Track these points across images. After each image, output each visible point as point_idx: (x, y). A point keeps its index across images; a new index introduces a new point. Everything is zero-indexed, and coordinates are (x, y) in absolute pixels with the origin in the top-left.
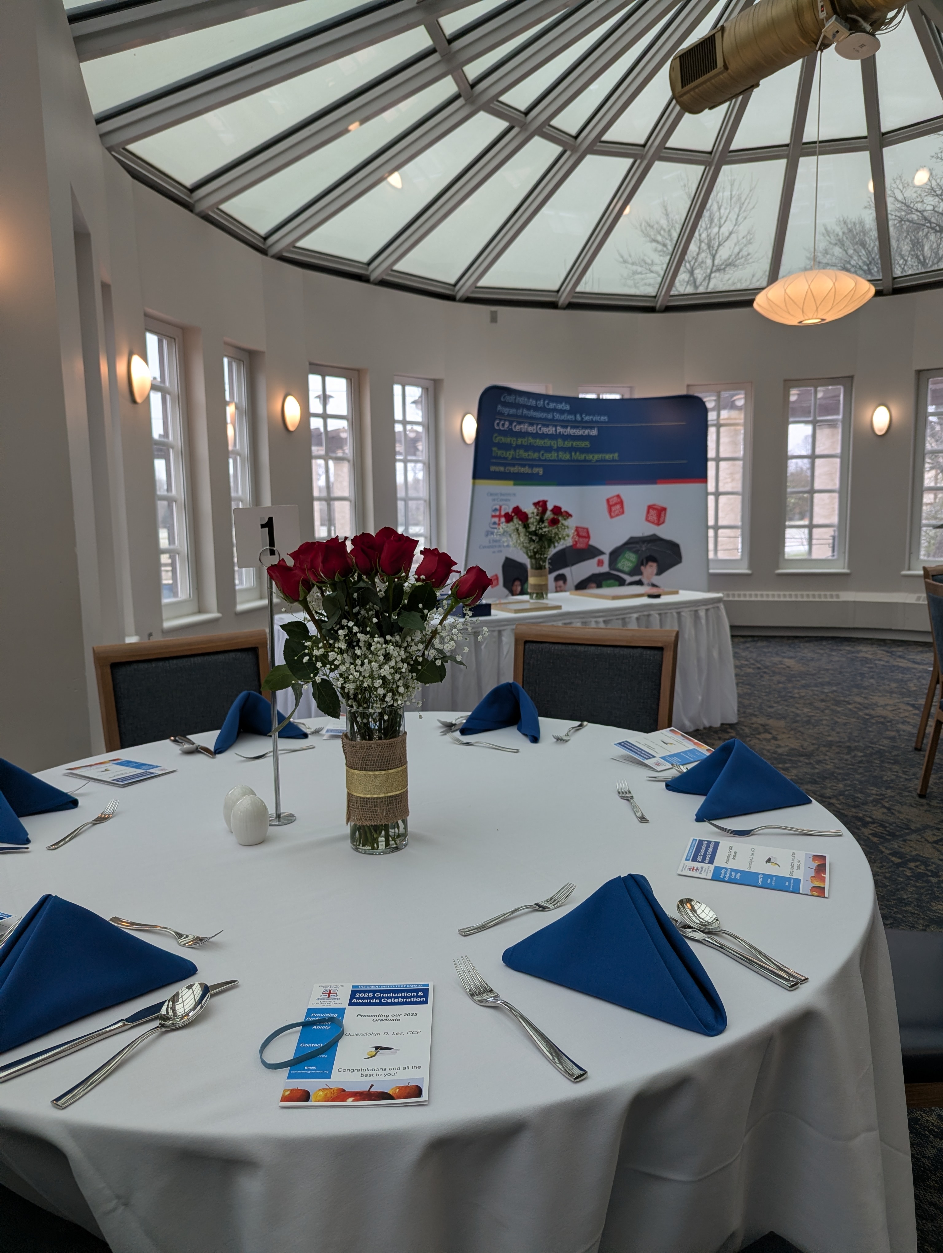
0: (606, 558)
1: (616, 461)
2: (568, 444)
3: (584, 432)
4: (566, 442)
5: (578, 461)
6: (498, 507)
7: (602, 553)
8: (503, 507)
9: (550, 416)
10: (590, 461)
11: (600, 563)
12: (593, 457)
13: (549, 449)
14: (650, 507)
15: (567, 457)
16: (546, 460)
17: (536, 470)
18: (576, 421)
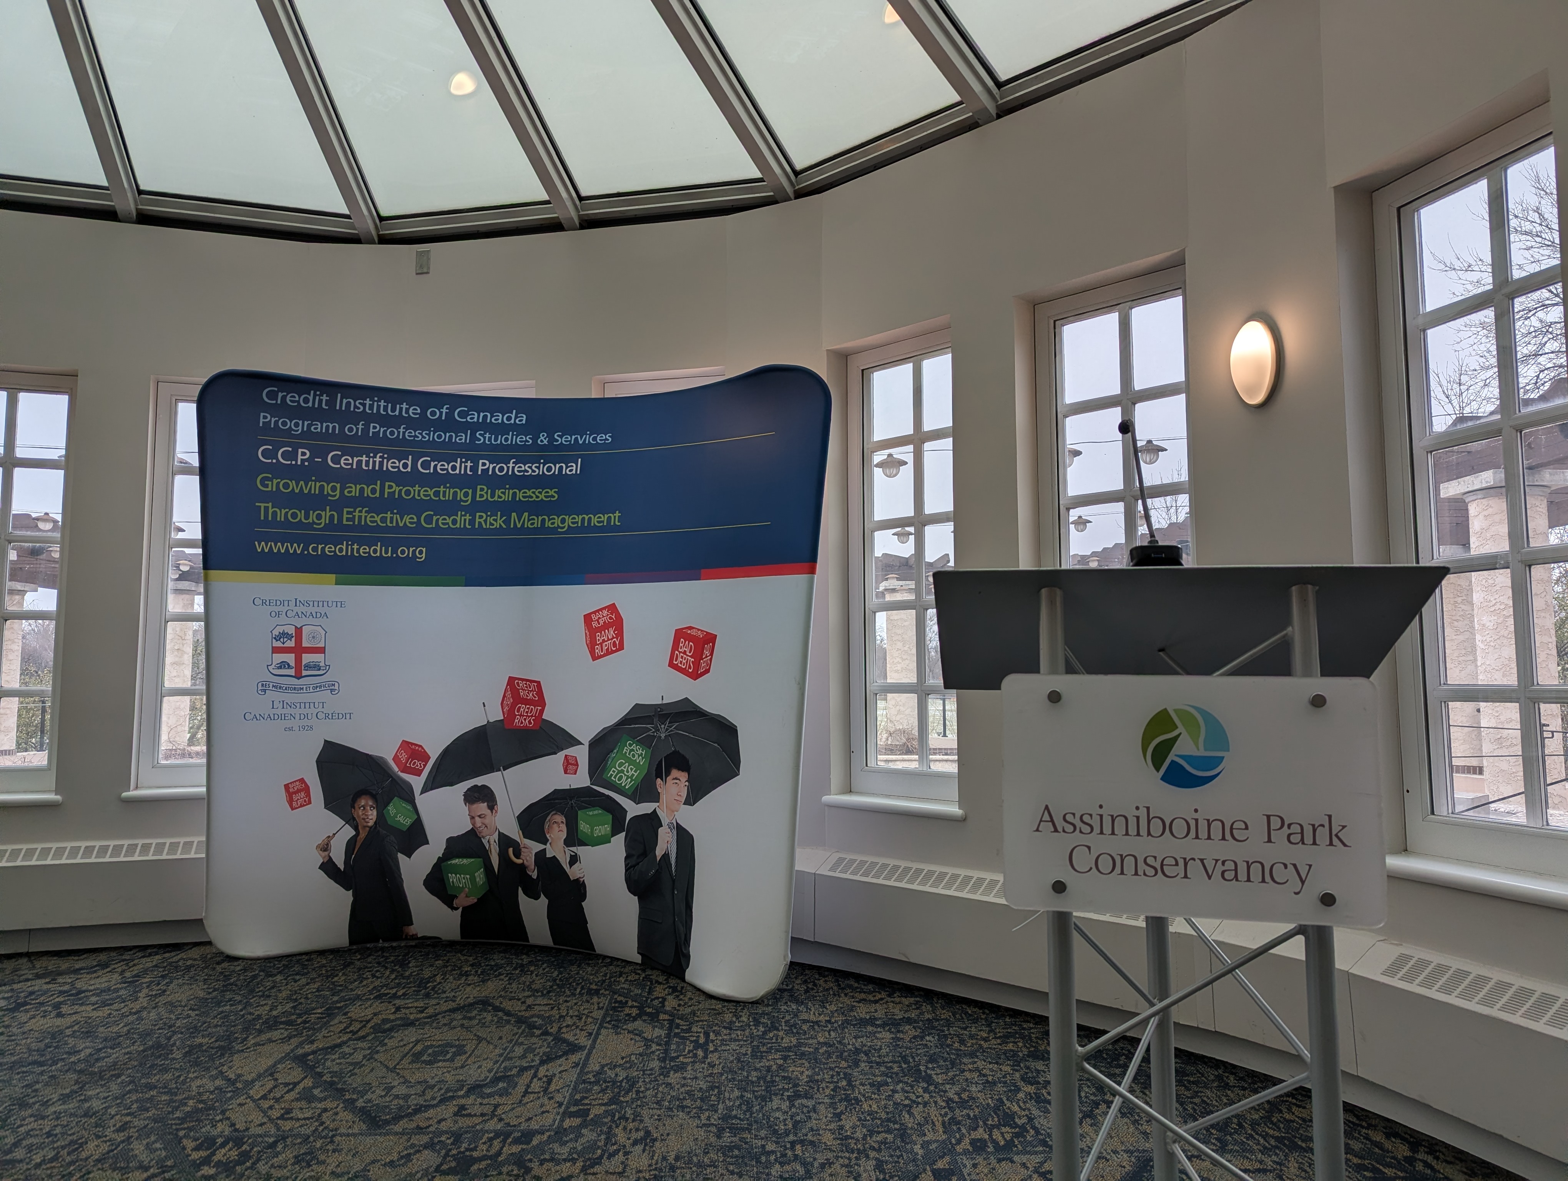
0: (581, 754)
1: (615, 529)
2: (504, 495)
3: (549, 469)
4: (498, 492)
5: (523, 530)
6: (291, 630)
7: (574, 742)
8: (305, 630)
9: (463, 438)
10: (554, 530)
11: (570, 765)
12: (563, 521)
13: (450, 508)
14: (681, 635)
15: (498, 522)
16: (437, 530)
17: (408, 552)
18: (535, 446)
